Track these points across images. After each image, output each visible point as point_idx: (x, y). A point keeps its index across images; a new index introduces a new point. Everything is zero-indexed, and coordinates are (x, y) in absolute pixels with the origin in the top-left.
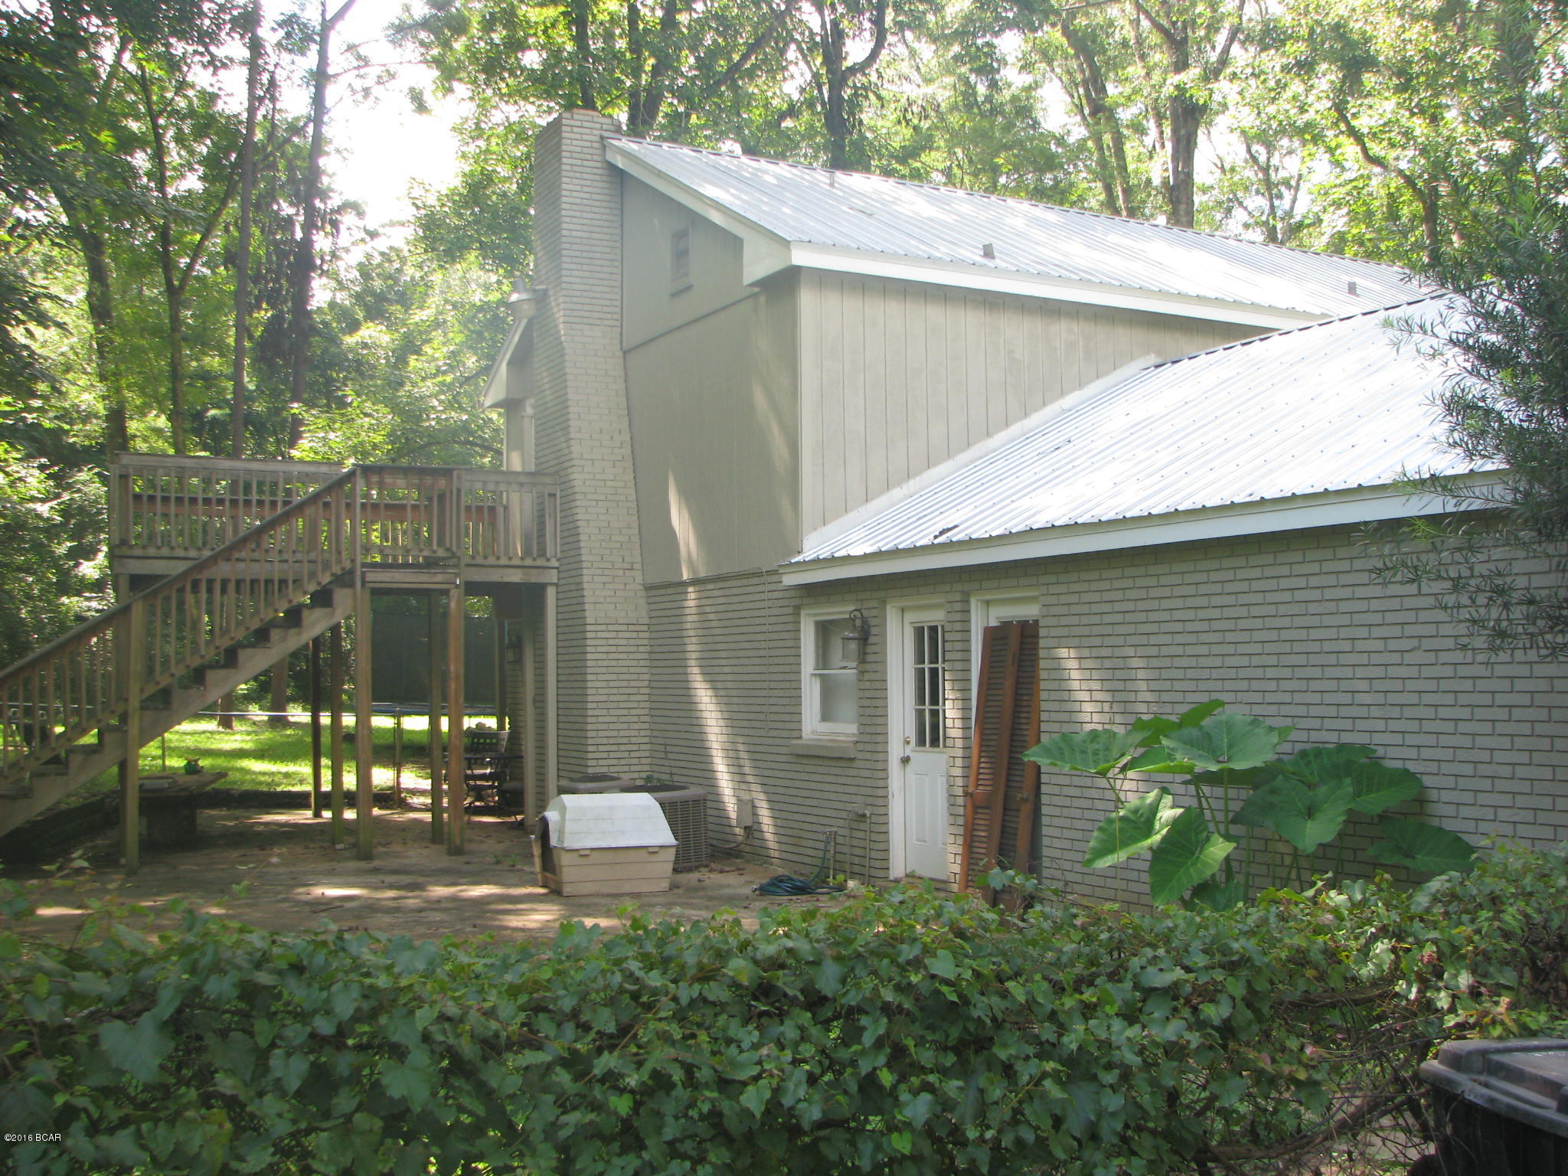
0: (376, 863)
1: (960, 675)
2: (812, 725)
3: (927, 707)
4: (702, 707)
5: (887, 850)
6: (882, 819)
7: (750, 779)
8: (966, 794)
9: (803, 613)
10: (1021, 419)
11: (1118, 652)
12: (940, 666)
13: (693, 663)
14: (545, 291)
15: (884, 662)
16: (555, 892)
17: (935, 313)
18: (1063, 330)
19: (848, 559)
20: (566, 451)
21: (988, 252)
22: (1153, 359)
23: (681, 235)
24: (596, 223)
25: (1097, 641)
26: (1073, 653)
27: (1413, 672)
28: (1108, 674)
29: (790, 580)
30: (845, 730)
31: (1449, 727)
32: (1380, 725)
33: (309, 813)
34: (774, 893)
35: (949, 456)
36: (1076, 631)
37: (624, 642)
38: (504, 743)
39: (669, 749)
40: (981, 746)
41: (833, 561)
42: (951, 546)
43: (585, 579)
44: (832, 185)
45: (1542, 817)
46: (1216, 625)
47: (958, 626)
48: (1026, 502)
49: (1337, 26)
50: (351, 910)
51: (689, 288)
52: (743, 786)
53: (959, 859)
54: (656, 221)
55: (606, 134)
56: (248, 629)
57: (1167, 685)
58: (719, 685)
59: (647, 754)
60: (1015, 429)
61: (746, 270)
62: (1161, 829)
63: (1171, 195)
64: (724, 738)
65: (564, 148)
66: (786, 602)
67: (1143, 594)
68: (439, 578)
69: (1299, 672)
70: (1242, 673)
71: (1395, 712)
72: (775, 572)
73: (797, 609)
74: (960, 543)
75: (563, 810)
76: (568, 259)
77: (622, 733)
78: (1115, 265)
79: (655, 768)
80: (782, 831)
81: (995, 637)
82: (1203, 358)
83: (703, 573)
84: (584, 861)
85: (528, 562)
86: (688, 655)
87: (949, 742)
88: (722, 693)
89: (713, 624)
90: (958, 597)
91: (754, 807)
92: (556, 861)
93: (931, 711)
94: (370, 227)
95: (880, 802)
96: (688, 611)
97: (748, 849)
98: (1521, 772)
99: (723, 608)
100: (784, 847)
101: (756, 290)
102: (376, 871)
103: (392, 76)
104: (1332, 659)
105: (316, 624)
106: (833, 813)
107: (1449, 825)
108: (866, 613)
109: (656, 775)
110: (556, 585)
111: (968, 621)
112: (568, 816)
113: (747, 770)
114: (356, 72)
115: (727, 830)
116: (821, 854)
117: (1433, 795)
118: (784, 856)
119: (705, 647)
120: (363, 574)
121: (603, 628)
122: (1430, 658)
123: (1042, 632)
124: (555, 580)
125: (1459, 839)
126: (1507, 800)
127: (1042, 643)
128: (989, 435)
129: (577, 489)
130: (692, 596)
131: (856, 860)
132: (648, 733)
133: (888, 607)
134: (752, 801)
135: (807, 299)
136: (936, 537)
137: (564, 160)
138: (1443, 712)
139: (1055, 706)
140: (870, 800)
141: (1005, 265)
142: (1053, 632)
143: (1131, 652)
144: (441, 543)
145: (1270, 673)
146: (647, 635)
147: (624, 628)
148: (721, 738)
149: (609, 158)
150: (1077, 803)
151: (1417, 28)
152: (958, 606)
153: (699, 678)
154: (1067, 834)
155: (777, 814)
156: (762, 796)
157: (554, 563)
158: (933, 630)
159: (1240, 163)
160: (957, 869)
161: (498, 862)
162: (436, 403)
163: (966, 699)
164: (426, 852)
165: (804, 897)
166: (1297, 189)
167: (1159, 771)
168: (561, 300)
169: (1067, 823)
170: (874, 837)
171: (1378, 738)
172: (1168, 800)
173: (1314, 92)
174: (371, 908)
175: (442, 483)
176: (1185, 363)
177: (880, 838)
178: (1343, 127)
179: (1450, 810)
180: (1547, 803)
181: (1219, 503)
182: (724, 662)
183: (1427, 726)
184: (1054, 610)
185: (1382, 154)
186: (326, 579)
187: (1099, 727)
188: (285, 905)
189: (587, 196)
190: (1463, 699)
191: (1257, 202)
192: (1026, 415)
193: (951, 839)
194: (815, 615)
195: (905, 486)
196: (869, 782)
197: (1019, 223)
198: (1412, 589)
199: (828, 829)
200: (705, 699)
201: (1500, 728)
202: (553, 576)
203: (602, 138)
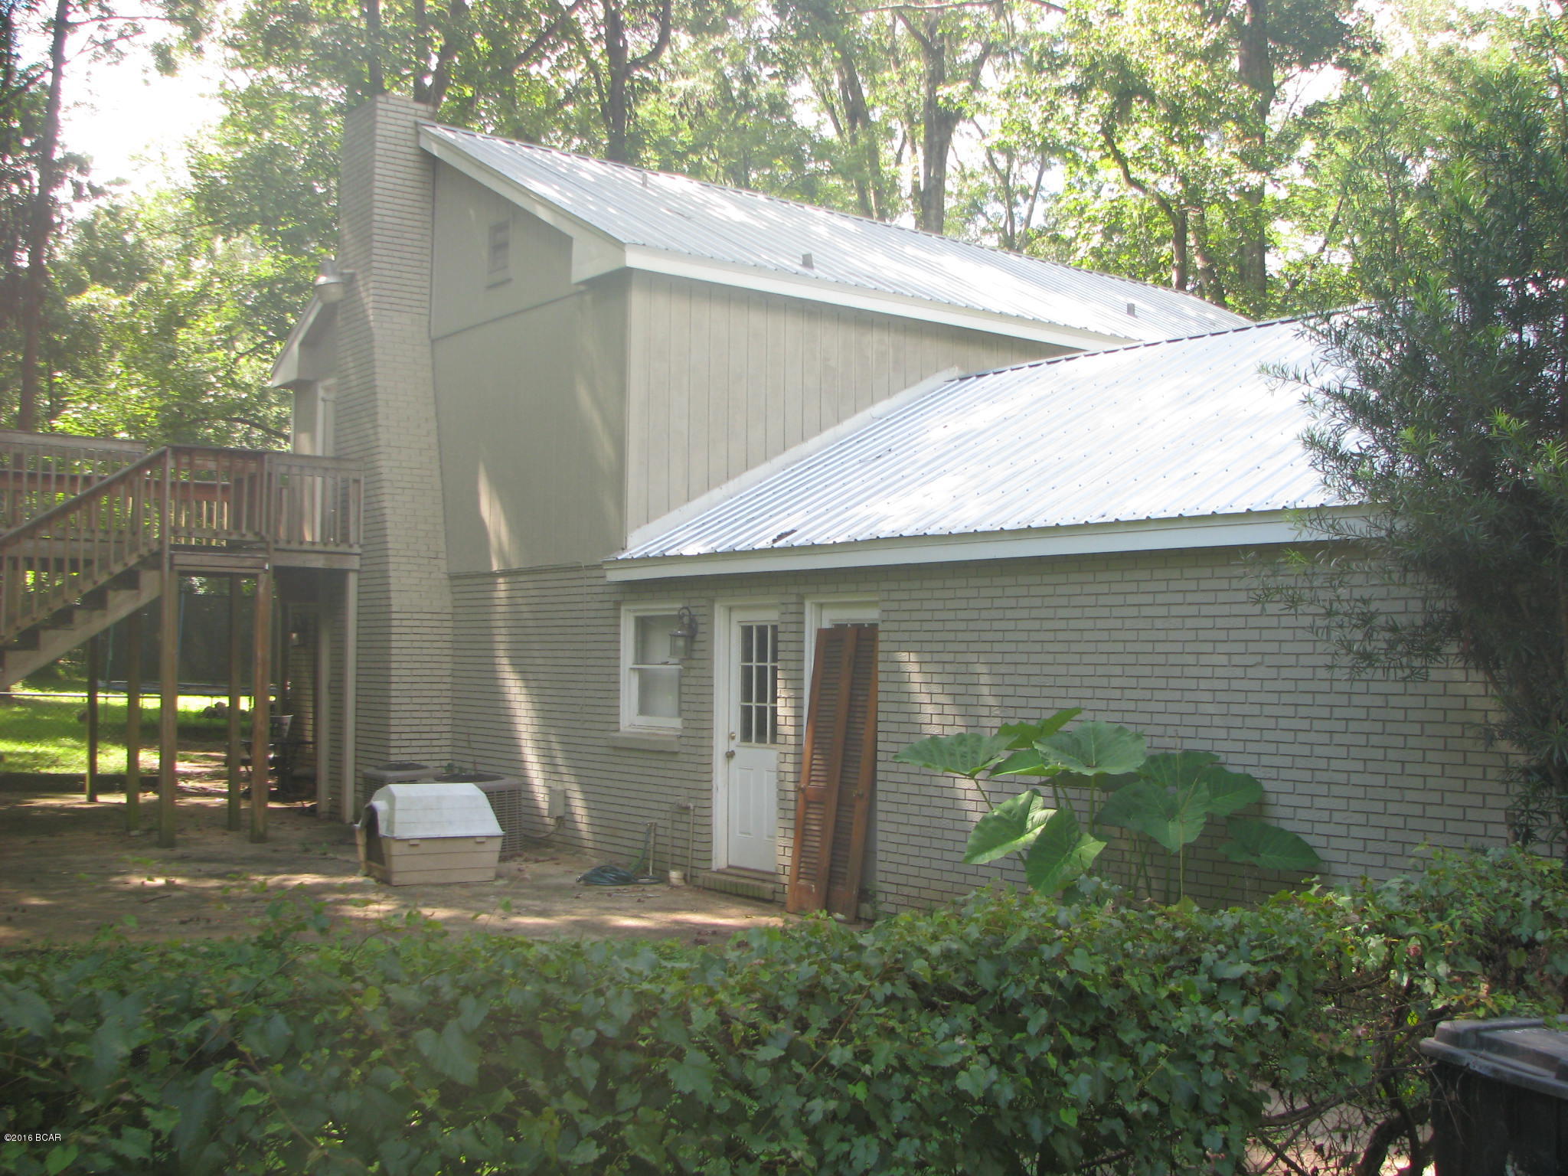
0: (179, 851)
1: (793, 675)
2: (630, 718)
3: (754, 704)
4: (511, 697)
5: (710, 842)
6: (705, 812)
7: (563, 770)
8: (799, 790)
9: (623, 608)
10: (834, 425)
11: (960, 658)
12: (769, 664)
13: (501, 653)
14: (353, 276)
15: (711, 659)
16: (385, 881)
17: (757, 320)
18: (876, 341)
19: (680, 558)
20: (372, 438)
21: (807, 262)
22: (956, 372)
23: (499, 228)
24: (406, 209)
25: (940, 647)
26: (913, 657)
27: (1255, 685)
28: (950, 679)
29: (615, 576)
30: (666, 723)
31: (1289, 737)
32: (1223, 733)
33: (83, 798)
34: (597, 883)
35: (766, 459)
36: (916, 636)
37: (428, 630)
38: (287, 728)
39: (472, 738)
40: (814, 743)
41: (663, 559)
42: (790, 550)
43: (392, 567)
44: (644, 184)
45: (1373, 820)
46: (1061, 636)
47: (793, 628)
48: (862, 510)
49: (1118, 57)
50: (181, 899)
51: (509, 280)
52: (556, 777)
53: (789, 852)
54: (472, 212)
55: (422, 121)
56: (50, 609)
57: (1010, 691)
58: (530, 676)
59: (448, 742)
60: (828, 435)
61: (575, 268)
62: (1034, 827)
63: (922, 200)
64: (536, 729)
65: (378, 132)
66: (606, 597)
67: (987, 603)
68: (249, 563)
69: (1143, 683)
70: (1087, 682)
71: (1238, 722)
72: (598, 567)
73: (617, 606)
74: (801, 548)
75: (391, 799)
76: (379, 245)
77: (424, 722)
78: (919, 278)
79: (455, 757)
80: (597, 822)
81: (829, 639)
82: (1008, 375)
83: (515, 566)
84: (414, 850)
85: (331, 548)
86: (497, 646)
87: (780, 739)
88: (533, 684)
89: (526, 616)
90: (794, 599)
91: (567, 798)
92: (385, 851)
93: (758, 708)
94: (96, 185)
95: (705, 795)
96: (497, 602)
97: (559, 838)
98: (1355, 779)
99: (537, 600)
100: (599, 837)
101: (582, 288)
102: (183, 859)
103: (137, 31)
104: (1177, 671)
105: (122, 606)
106: (655, 805)
107: (1287, 826)
108: (694, 611)
109: (457, 764)
110: (358, 571)
111: (802, 623)
112: (398, 806)
113: (559, 761)
114: (99, 23)
115: (537, 819)
116: (641, 845)
117: (1272, 798)
118: (598, 845)
119: (514, 638)
120: (172, 557)
121: (408, 616)
122: (1273, 673)
123: (882, 636)
124: (357, 566)
125: (1298, 838)
126: (1342, 804)
127: (881, 646)
128: (803, 439)
129: (384, 477)
130: (502, 587)
131: (678, 851)
132: (450, 722)
133: (717, 606)
134: (565, 791)
135: (638, 303)
136: (774, 541)
137: (378, 145)
138: (1284, 723)
139: (893, 707)
140: (694, 793)
141: (824, 275)
142: (894, 636)
143: (973, 658)
144: (250, 527)
145: (1115, 682)
146: (450, 624)
147: (428, 616)
148: (531, 729)
149: (425, 144)
150: (914, 799)
151: (1190, 66)
152: (793, 608)
153: (508, 668)
154: (903, 829)
155: (592, 805)
156: (575, 787)
157: (357, 549)
158: (762, 631)
159: (979, 169)
160: (787, 861)
161: (307, 850)
162: (214, 380)
163: (799, 698)
164: (226, 839)
165: (630, 887)
166: (1034, 198)
167: (1027, 774)
168: (371, 285)
169: (903, 819)
170: (697, 829)
171: (1220, 746)
172: (1039, 801)
173: (1084, 115)
174: (199, 898)
175: (253, 466)
176: (990, 379)
177: (704, 830)
178: (1108, 149)
179: (1288, 812)
180: (1379, 807)
181: (1072, 522)
182: (536, 654)
183: (1268, 735)
184: (893, 616)
185: (1142, 178)
186: (132, 560)
187: (963, 730)
188: (109, 895)
189: (400, 182)
190: (1303, 711)
191: (995, 209)
192: (839, 421)
193: (781, 832)
194: (635, 611)
195: (724, 487)
196: (692, 776)
197: (822, 231)
198: (1257, 609)
199: (648, 821)
200: (515, 690)
201: (1337, 738)
202: (355, 563)
203: (416, 123)
